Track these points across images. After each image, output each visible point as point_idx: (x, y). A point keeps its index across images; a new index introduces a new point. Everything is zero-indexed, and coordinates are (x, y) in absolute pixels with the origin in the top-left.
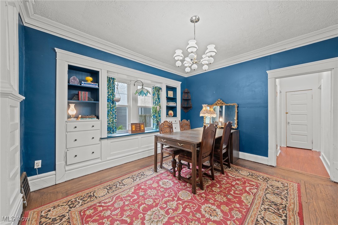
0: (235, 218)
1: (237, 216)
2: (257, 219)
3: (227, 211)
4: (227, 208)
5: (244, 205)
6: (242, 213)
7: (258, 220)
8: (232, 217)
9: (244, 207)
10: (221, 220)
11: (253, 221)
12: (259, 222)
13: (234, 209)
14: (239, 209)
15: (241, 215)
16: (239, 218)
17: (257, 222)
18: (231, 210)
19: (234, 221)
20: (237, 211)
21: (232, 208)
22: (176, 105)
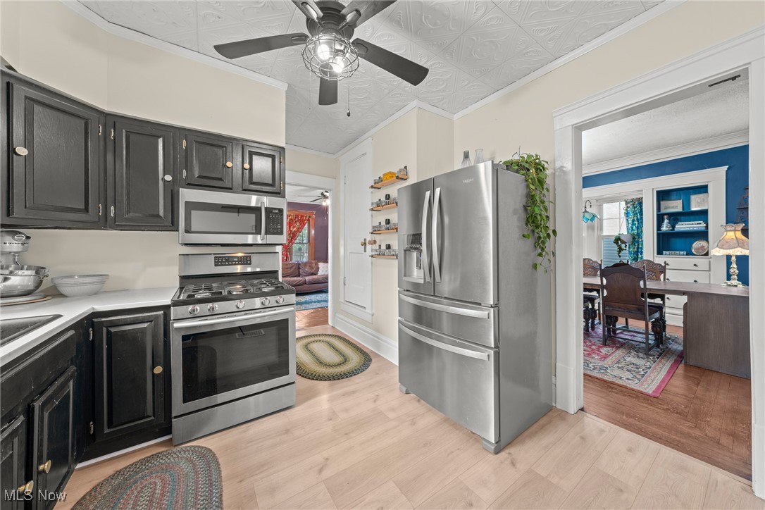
22: (707, 227)
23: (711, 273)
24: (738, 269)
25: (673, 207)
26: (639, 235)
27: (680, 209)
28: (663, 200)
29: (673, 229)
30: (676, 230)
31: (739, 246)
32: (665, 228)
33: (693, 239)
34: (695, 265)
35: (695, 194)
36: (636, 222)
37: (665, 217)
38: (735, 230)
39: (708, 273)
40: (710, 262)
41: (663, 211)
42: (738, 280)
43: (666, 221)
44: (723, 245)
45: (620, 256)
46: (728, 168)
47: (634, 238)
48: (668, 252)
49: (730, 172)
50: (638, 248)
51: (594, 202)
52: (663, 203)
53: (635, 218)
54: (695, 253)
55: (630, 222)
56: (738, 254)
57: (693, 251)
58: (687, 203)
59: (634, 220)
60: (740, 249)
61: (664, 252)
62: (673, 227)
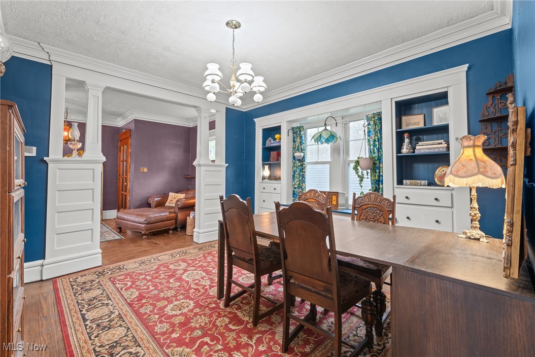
0: (158, 324)
1: (159, 327)
2: (140, 347)
3: (172, 320)
4: (177, 322)
5: (172, 344)
6: (159, 334)
7: (138, 347)
8: (161, 322)
9: (168, 341)
10: (164, 312)
11: (142, 340)
12: (136, 347)
13: (171, 327)
14: (167, 334)
15: (159, 332)
16: (156, 328)
17: (137, 344)
18: (173, 325)
19: (156, 322)
20: (166, 331)
21: (174, 327)
22: (448, 148)
23: (454, 210)
24: (480, 210)
25: (415, 124)
26: (380, 159)
27: (421, 125)
28: (405, 115)
29: (414, 152)
30: (417, 152)
31: (479, 173)
32: (405, 150)
33: (436, 165)
34: (436, 199)
35: (437, 106)
36: (377, 143)
37: (406, 135)
38: (474, 146)
39: (449, 210)
40: (452, 195)
41: (404, 128)
42: (481, 229)
43: (407, 141)
44: (458, 171)
45: (361, 186)
46: (469, 68)
47: (374, 164)
48: (408, 182)
49: (470, 72)
50: (379, 176)
51: (339, 120)
52: (404, 118)
53: (376, 138)
54: (438, 183)
55: (372, 143)
56: (480, 185)
57: (436, 180)
58: (428, 117)
59: (375, 141)
60: (481, 177)
61: (404, 181)
62: (414, 149)
